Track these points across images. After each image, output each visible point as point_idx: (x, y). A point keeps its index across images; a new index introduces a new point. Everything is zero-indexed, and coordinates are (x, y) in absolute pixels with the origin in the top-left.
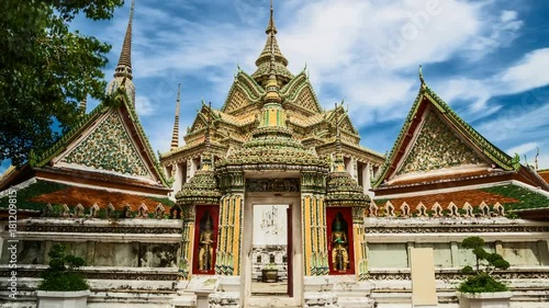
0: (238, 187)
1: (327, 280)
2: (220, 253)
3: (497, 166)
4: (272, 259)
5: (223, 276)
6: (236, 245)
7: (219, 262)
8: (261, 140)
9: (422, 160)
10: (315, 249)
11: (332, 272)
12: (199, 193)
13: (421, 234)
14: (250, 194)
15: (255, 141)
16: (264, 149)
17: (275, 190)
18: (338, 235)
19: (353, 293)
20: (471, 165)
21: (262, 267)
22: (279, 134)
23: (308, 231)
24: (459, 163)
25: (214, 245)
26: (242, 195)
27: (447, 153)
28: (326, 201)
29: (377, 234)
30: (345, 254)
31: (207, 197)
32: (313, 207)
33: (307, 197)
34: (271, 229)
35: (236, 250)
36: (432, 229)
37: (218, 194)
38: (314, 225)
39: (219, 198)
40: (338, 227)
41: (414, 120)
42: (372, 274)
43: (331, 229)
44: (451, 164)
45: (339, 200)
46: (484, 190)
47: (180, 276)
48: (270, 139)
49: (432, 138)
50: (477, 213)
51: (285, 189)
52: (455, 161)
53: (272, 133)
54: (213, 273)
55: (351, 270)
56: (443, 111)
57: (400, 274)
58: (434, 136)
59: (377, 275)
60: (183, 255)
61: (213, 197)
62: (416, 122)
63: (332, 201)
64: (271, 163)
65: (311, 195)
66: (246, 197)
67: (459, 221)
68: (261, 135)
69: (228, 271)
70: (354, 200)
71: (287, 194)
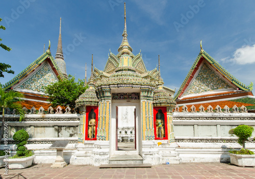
0: (108, 97)
1: (154, 142)
2: (99, 130)
3: (240, 89)
4: (126, 132)
5: (101, 141)
6: (107, 126)
7: (98, 134)
8: (120, 73)
9: (197, 88)
10: (148, 127)
11: (156, 139)
12: (87, 100)
13: (201, 121)
14: (114, 101)
15: (117, 74)
16: (121, 77)
17: (127, 99)
18: (159, 121)
19: (167, 149)
20: (224, 89)
21: (122, 136)
22: (129, 70)
23: (144, 118)
24: (217, 88)
25: (96, 126)
26: (110, 101)
27: (212, 84)
28: (154, 104)
29: (179, 120)
30: (162, 130)
31: (91, 102)
32: (147, 107)
33: (144, 101)
34: (125, 120)
35: (107, 128)
36: (207, 118)
37: (97, 100)
38: (147, 115)
39: (98, 102)
40: (159, 117)
41: (195, 68)
42: (176, 140)
43: (156, 118)
44: (213, 89)
45: (160, 103)
46: (232, 100)
47: (79, 141)
48: (124, 73)
49: (203, 77)
50: (232, 111)
51: (132, 98)
52: (215, 88)
53: (125, 70)
54: (96, 139)
55: (166, 137)
56: (211, 63)
57: (190, 140)
58: (205, 76)
59: (179, 140)
60: (80, 131)
61: (95, 102)
62: (196, 69)
63: (156, 103)
64: (125, 84)
65: (146, 100)
66: (112, 102)
67: (222, 114)
68: (119, 71)
69: (103, 139)
70: (168, 103)
71: (133, 100)
